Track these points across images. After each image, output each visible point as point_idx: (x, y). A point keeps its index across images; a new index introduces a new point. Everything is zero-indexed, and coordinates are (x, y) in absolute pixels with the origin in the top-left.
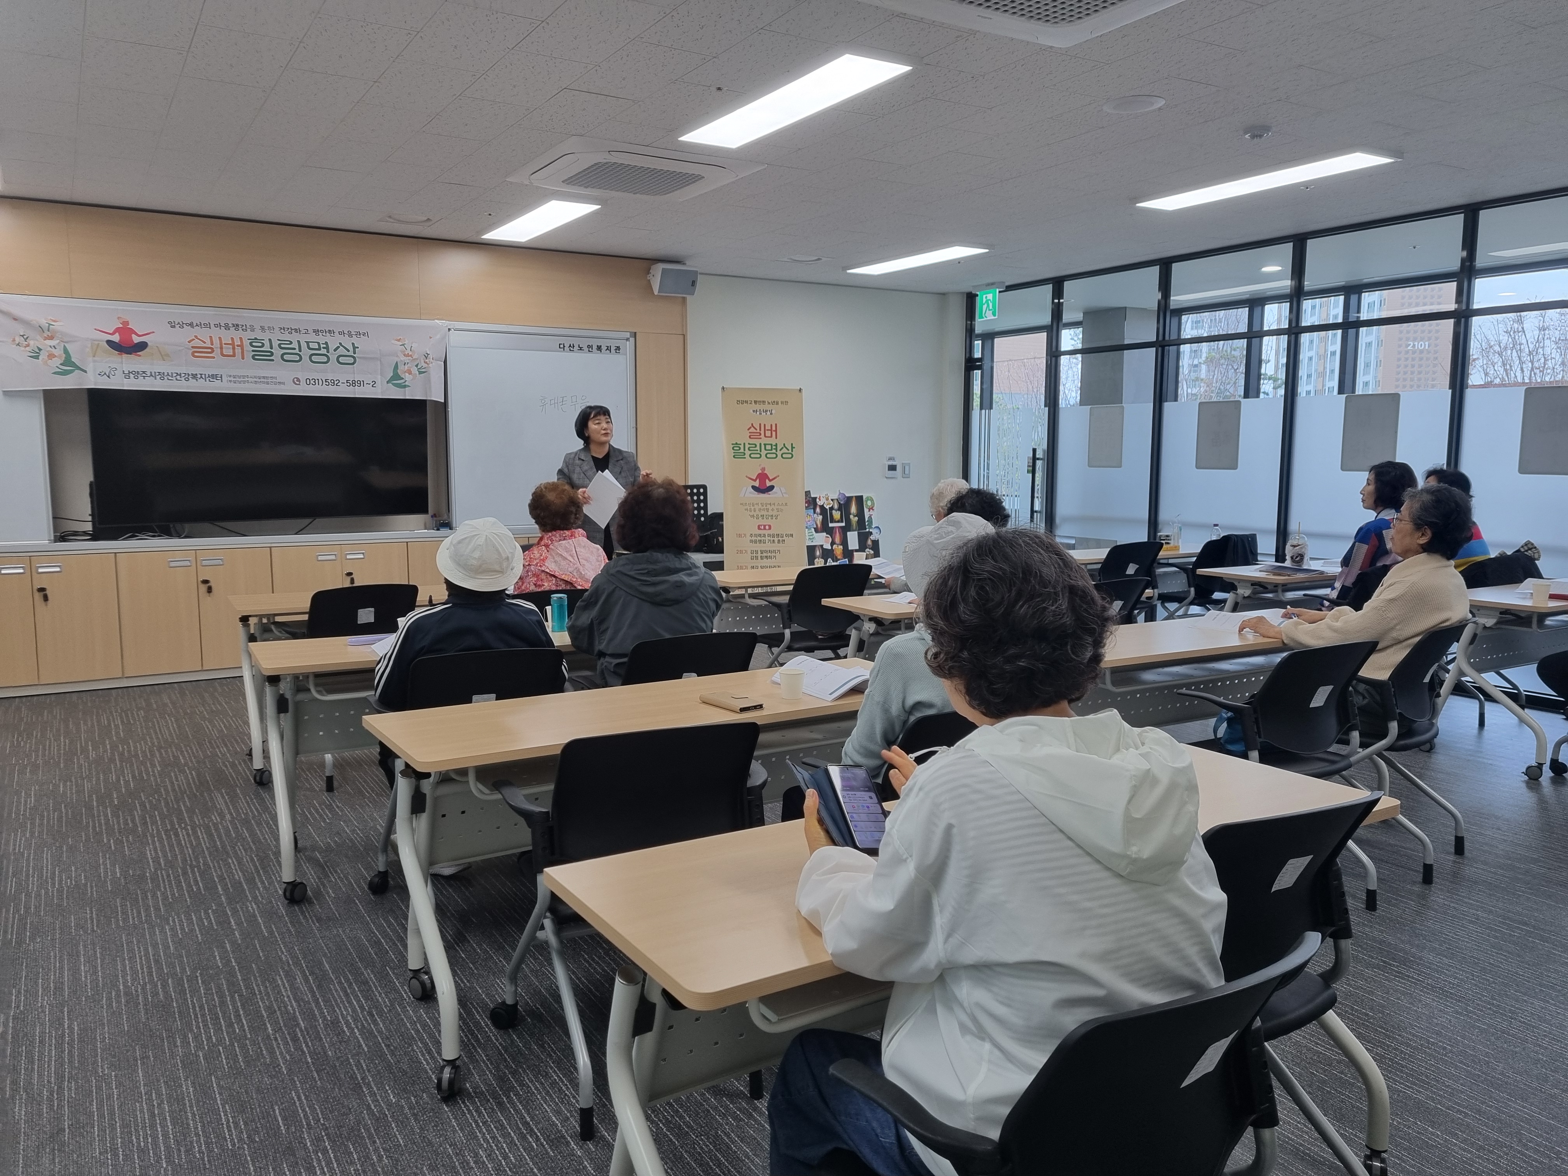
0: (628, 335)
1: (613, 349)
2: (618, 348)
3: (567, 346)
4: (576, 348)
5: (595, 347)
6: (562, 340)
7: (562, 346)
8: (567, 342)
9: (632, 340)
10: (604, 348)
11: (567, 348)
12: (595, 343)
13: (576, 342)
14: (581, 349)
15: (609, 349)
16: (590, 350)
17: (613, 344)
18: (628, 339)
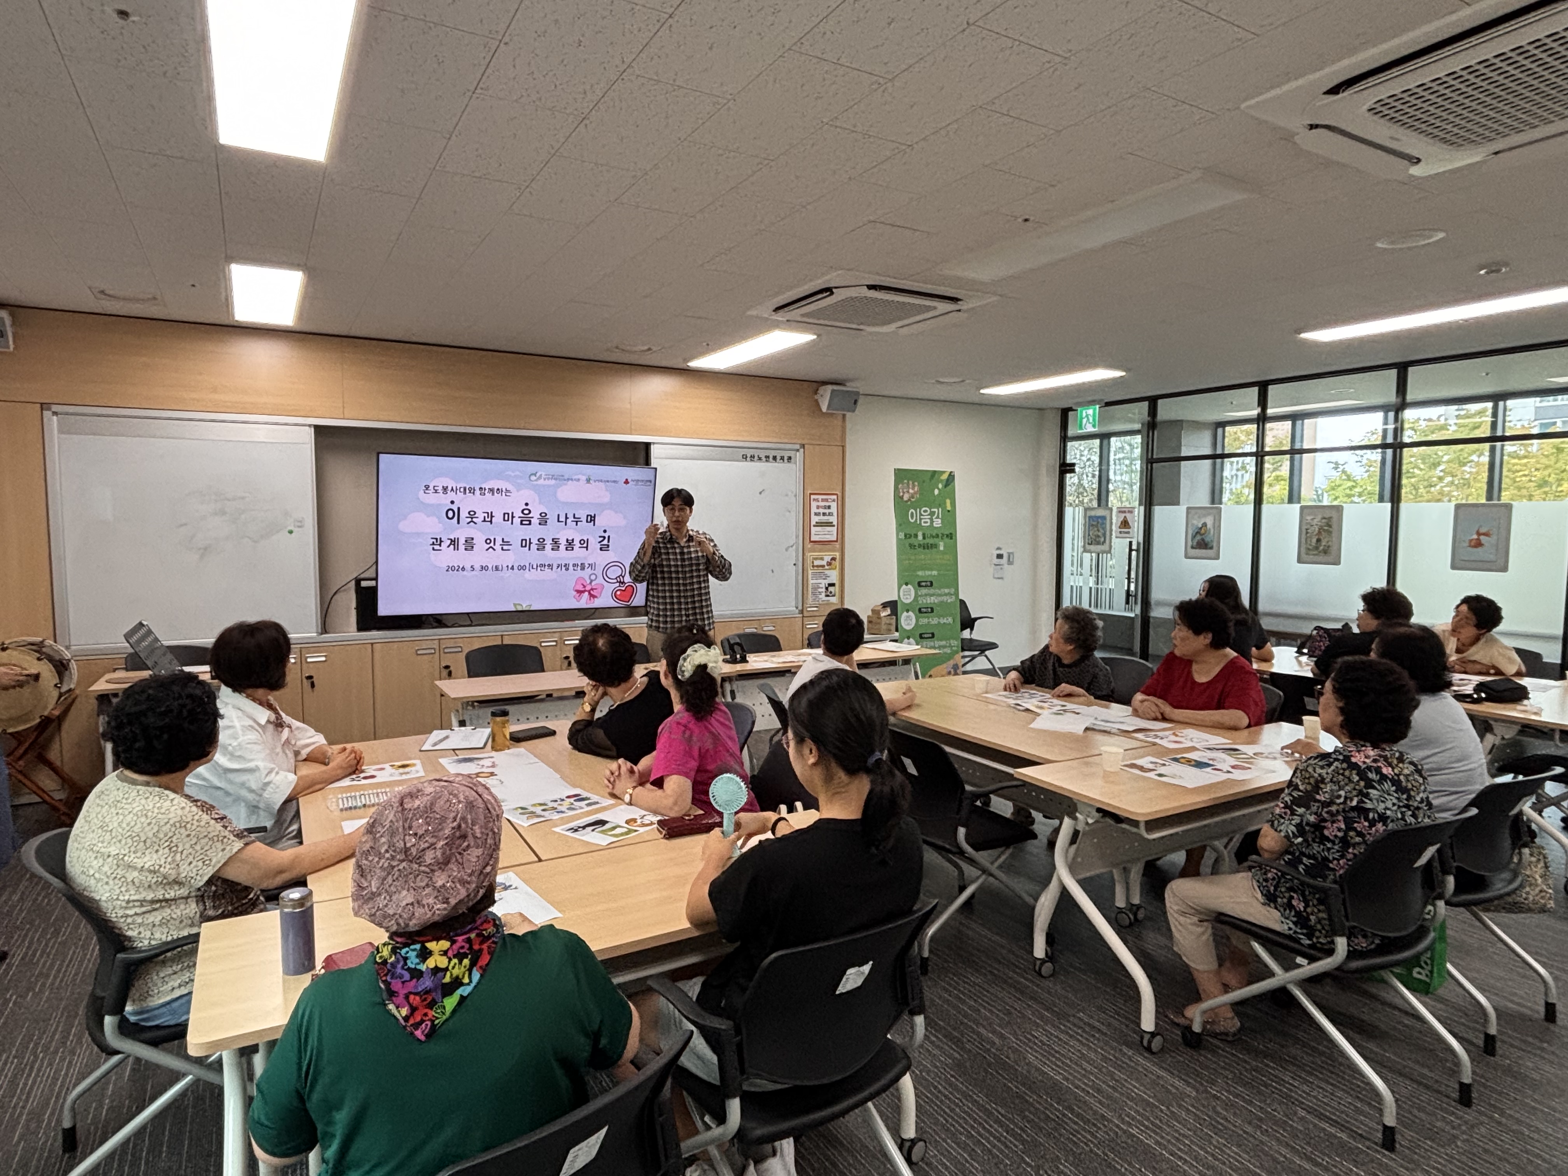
0: (798, 447)
1: (786, 459)
2: (790, 458)
3: (748, 456)
4: (756, 458)
5: (771, 458)
6: (744, 451)
7: (744, 457)
8: (749, 453)
9: (801, 451)
10: (778, 458)
11: (748, 459)
12: (772, 454)
13: (756, 453)
14: (760, 459)
15: (782, 458)
16: (768, 460)
17: (786, 454)
18: (798, 450)
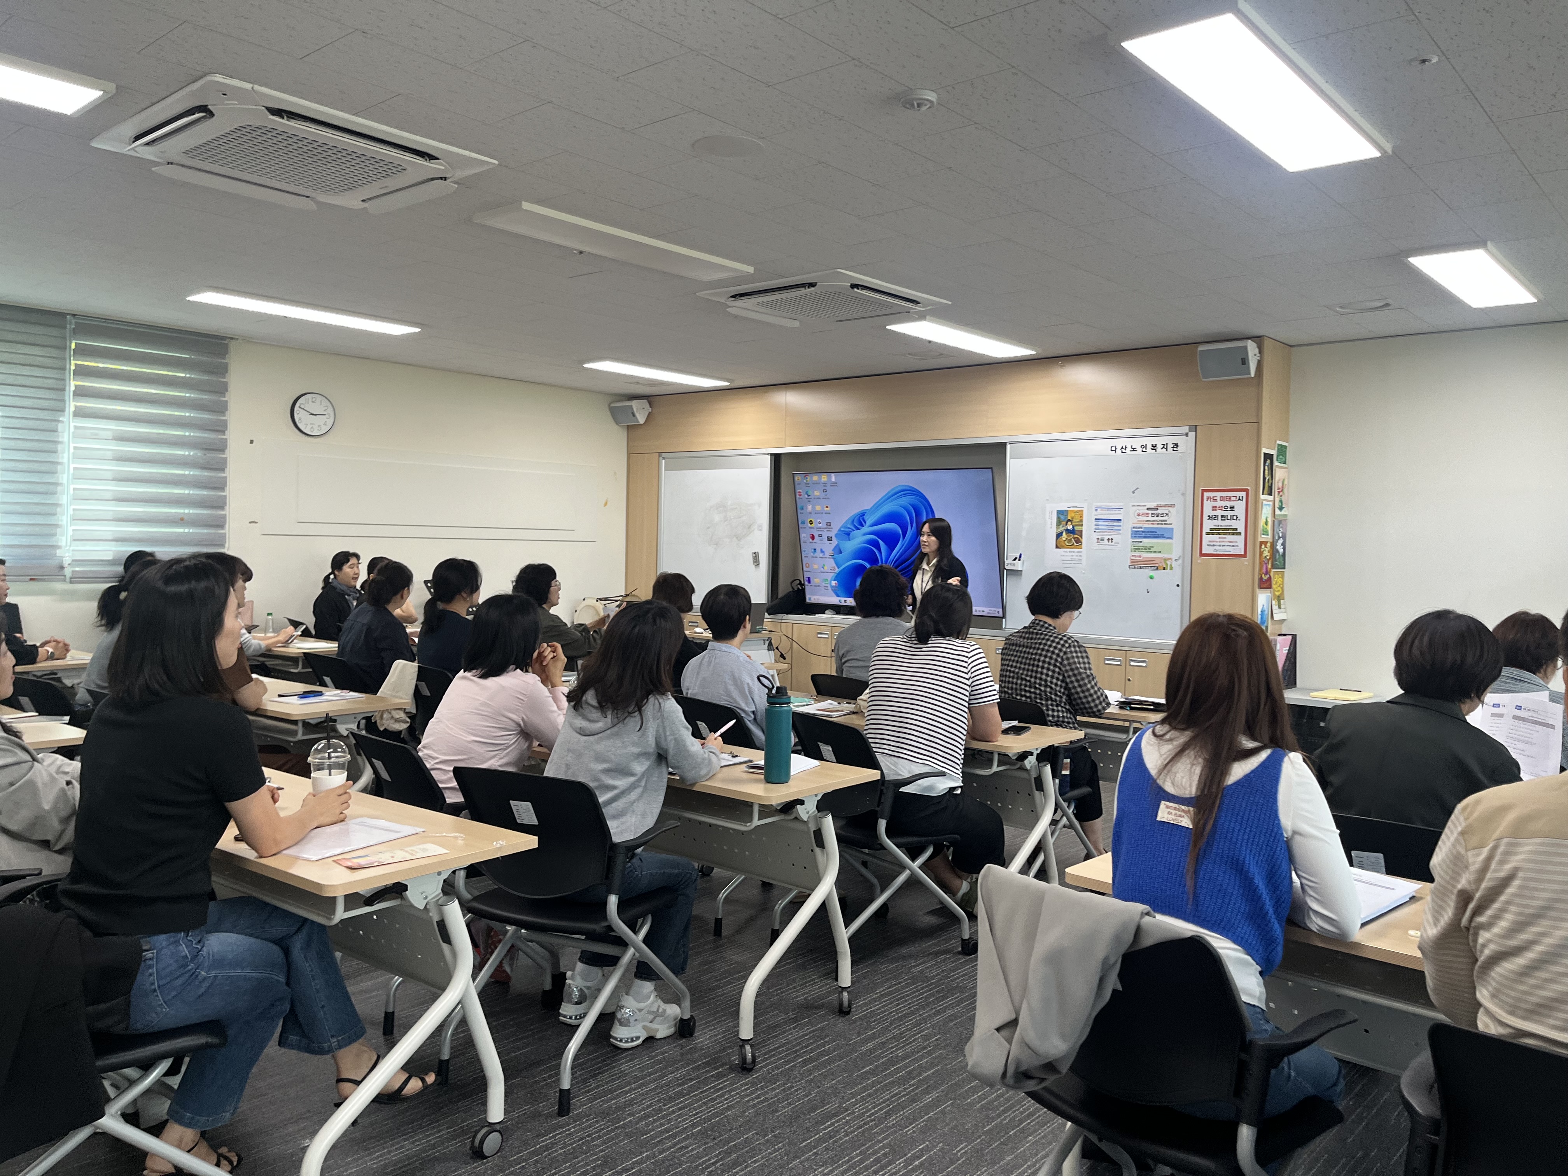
0: (1186, 429)
1: (1170, 446)
2: (1176, 445)
3: (1119, 448)
4: (1129, 449)
5: (1149, 446)
6: (1113, 443)
7: (1113, 449)
8: (1119, 443)
9: (1192, 435)
10: (1159, 446)
11: (1119, 451)
12: (1149, 442)
13: (1128, 443)
14: (1134, 450)
15: (1165, 447)
16: (1144, 450)
17: (1170, 441)
18: (1187, 435)
